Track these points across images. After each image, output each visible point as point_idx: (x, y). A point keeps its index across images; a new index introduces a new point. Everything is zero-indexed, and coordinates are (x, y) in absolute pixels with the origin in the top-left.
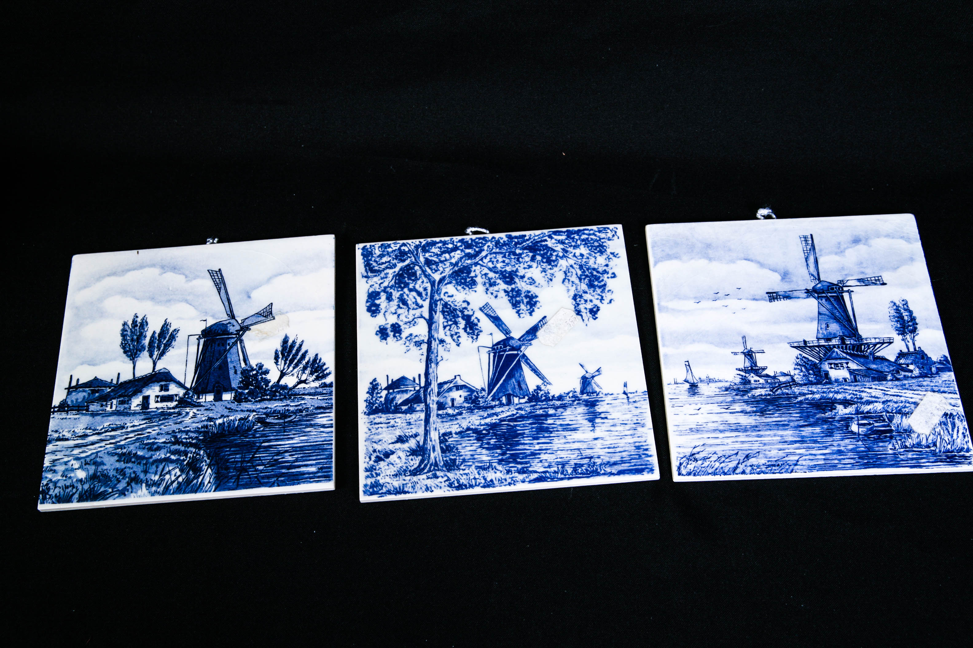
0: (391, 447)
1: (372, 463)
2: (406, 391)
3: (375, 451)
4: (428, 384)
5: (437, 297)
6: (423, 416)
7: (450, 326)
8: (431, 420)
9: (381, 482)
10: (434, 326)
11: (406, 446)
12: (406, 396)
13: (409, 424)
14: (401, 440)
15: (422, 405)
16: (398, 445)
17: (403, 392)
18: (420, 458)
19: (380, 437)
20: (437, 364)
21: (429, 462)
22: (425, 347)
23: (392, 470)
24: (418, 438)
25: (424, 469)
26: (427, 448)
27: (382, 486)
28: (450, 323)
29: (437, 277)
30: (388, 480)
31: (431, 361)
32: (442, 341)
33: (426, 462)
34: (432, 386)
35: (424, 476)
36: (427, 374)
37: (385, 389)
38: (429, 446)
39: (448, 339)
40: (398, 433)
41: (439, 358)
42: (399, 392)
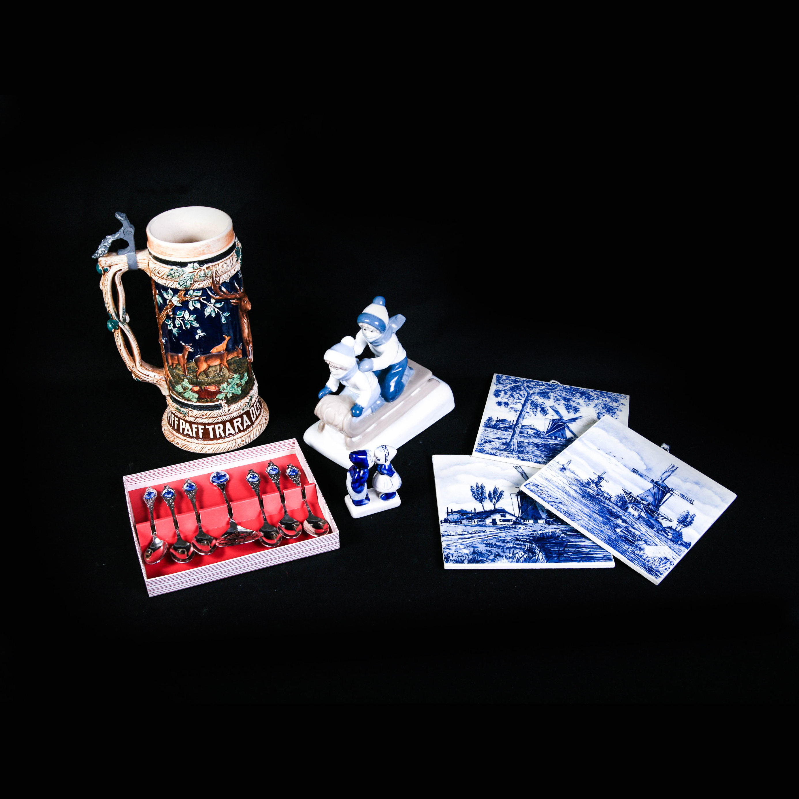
0: (493, 440)
1: (482, 442)
2: (506, 424)
3: (484, 439)
4: (517, 424)
5: (529, 398)
6: (511, 434)
7: (533, 409)
8: (515, 436)
9: (485, 449)
10: (525, 407)
11: (500, 441)
12: (504, 426)
13: (504, 434)
14: (498, 438)
15: (512, 430)
16: (497, 440)
17: (504, 424)
18: (506, 446)
19: (488, 435)
20: (523, 419)
21: (510, 448)
22: (518, 413)
23: (491, 447)
24: (507, 440)
25: (507, 450)
26: (510, 444)
27: (485, 451)
28: (533, 408)
29: (531, 392)
30: (488, 449)
31: (520, 417)
32: (528, 412)
33: (509, 448)
34: (519, 425)
35: (507, 452)
36: (517, 421)
37: (495, 421)
38: (512, 443)
39: (531, 413)
40: (497, 436)
41: (524, 418)
42: (502, 424)
